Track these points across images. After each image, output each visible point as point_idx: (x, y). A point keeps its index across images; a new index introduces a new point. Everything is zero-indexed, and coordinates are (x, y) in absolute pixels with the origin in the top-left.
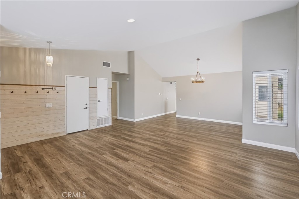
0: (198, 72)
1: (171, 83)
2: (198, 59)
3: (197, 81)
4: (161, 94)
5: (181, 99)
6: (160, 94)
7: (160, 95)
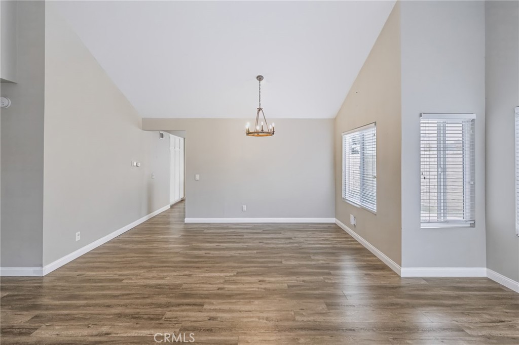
0: (260, 109)
1: (162, 136)
2: (260, 78)
3: (262, 130)
4: (139, 165)
5: (197, 177)
6: (135, 164)
7: (137, 166)
